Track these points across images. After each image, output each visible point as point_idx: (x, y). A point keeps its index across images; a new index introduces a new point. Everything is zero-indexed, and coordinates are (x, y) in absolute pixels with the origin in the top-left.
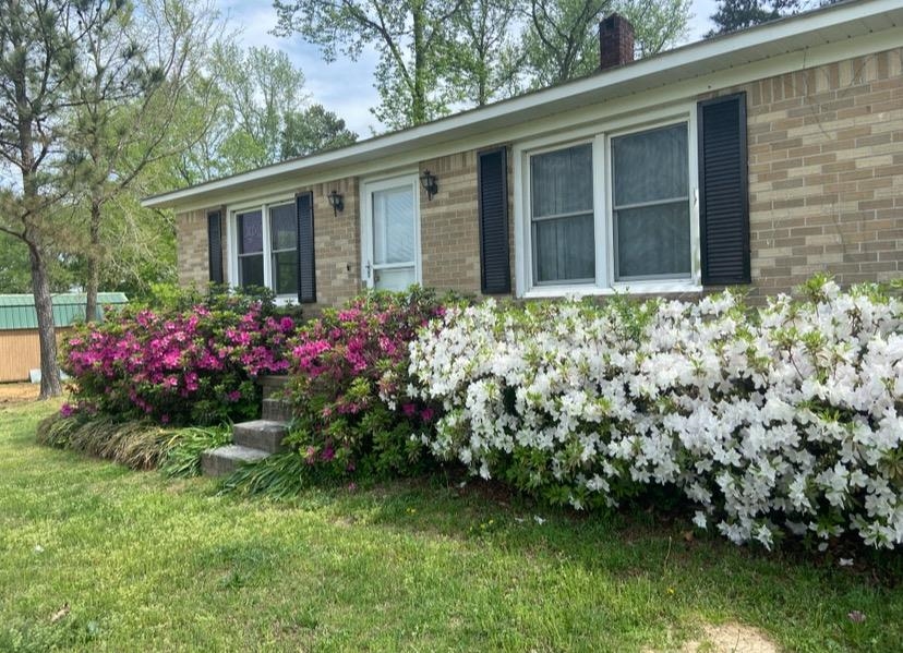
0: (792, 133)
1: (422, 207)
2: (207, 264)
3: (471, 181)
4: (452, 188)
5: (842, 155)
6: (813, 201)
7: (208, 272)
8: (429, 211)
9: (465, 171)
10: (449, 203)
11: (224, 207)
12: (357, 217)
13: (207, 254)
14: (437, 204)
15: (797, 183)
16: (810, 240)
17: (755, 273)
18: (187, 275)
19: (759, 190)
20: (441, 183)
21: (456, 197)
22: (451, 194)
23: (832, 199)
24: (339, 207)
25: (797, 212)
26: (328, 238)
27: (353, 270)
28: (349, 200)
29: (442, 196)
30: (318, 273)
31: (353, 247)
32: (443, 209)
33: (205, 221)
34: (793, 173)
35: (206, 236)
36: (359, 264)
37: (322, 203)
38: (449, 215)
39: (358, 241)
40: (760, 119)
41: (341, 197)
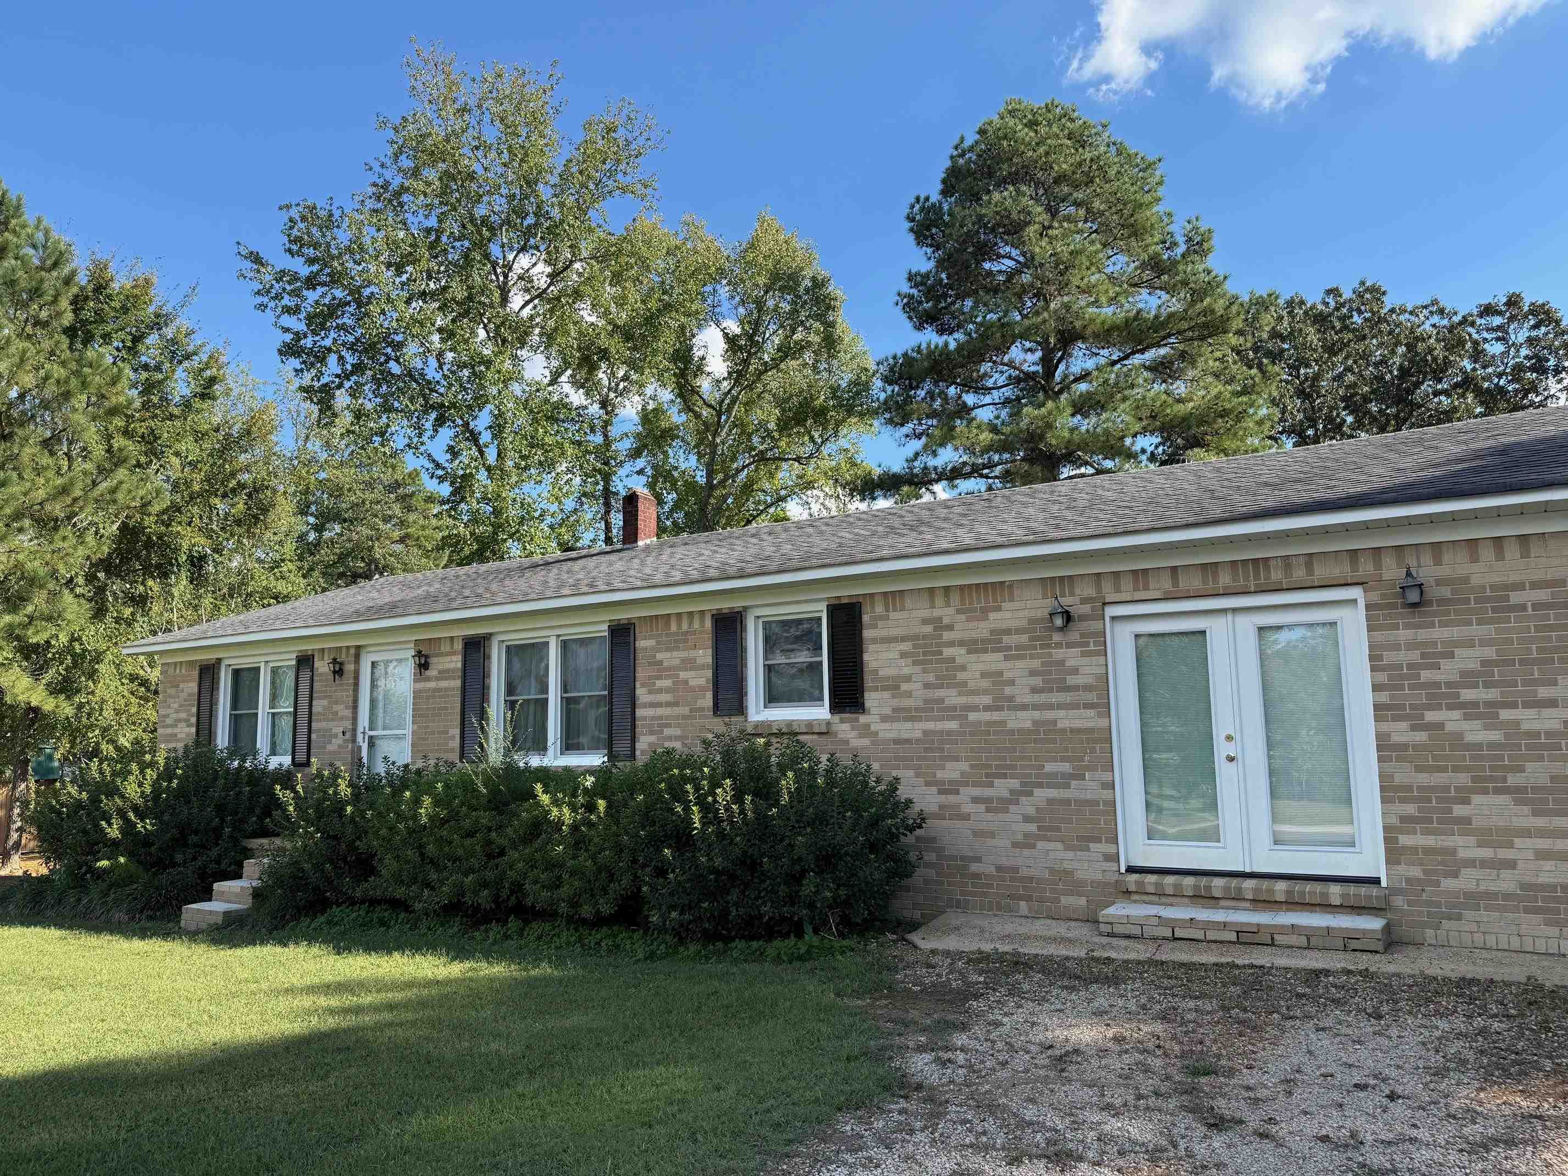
0: (659, 656)
1: (415, 681)
2: (194, 720)
3: (456, 662)
4: (441, 667)
5: (683, 675)
6: (668, 704)
7: (193, 730)
8: (420, 685)
9: (454, 653)
10: (438, 679)
11: (219, 661)
12: (356, 685)
13: (194, 710)
14: (428, 679)
15: (660, 691)
16: (667, 732)
17: (638, 753)
18: (169, 731)
19: (642, 693)
20: (433, 660)
21: (444, 674)
22: (440, 672)
23: (675, 704)
24: (338, 672)
25: (660, 711)
26: (325, 702)
27: (348, 736)
28: (350, 667)
29: (432, 672)
30: (314, 736)
31: (348, 713)
32: (432, 685)
33: (196, 673)
34: (659, 684)
35: (196, 690)
36: (354, 730)
37: (323, 667)
38: (435, 690)
39: (355, 707)
40: (643, 643)
41: (341, 664)
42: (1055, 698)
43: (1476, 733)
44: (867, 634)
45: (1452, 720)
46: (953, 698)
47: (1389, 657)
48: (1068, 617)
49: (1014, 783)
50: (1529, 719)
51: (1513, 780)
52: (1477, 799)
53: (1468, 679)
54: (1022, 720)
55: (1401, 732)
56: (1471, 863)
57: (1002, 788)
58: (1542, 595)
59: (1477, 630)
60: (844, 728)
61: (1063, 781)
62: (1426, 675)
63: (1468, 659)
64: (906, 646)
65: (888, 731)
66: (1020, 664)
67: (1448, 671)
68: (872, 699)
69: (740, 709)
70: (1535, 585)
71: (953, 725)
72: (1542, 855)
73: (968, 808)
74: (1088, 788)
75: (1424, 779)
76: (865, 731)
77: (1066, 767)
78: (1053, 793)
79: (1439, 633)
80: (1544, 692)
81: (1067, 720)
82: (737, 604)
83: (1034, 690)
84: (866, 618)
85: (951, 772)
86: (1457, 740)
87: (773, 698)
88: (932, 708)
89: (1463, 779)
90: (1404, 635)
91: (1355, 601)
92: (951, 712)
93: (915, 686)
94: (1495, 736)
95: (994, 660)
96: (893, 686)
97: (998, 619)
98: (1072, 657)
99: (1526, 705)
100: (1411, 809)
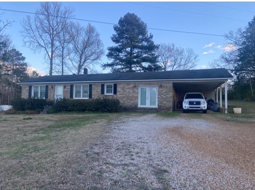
0: (95, 88)
1: (64, 89)
2: (28, 92)
3: (69, 87)
5: (97, 90)
7: (28, 94)
9: (69, 86)
11: (32, 85)
12: (55, 89)
16: (96, 96)
17: (92, 97)
18: (24, 94)
19: (93, 92)
21: (67, 89)
23: (97, 93)
24: (52, 87)
25: (95, 94)
26: (50, 91)
27: (54, 95)
28: (54, 87)
29: (66, 88)
30: (48, 95)
32: (66, 90)
34: (95, 91)
35: (28, 89)
37: (50, 87)
39: (55, 92)
40: (93, 86)
42: (134, 93)
43: (164, 97)
44: (117, 87)
45: (163, 96)
46: (125, 93)
47: (159, 91)
48: (135, 86)
49: (130, 101)
50: (168, 96)
51: (166, 100)
52: (164, 102)
53: (164, 93)
54: (131, 95)
55: (159, 97)
56: (163, 106)
57: (129, 101)
58: (169, 87)
59: (165, 89)
60: (115, 96)
61: (134, 100)
62: (161, 92)
63: (164, 91)
64: (121, 88)
65: (119, 96)
66: (132, 90)
67: (163, 92)
68: (117, 93)
69: (104, 94)
70: (169, 86)
71: (125, 96)
72: (168, 106)
73: (126, 103)
74: (136, 101)
75: (161, 100)
76: (117, 96)
77: (134, 99)
78: (133, 101)
79: (162, 89)
80: (169, 94)
81: (135, 95)
82: (104, 83)
83: (132, 93)
84: (117, 85)
85: (125, 100)
86: (163, 97)
87: (107, 93)
88: (123, 94)
89: (163, 100)
90: (160, 89)
91: (157, 86)
92: (125, 94)
93: (122, 92)
94: (165, 97)
95: (129, 90)
96: (120, 92)
97: (129, 86)
98: (136, 90)
99: (168, 95)
100: (160, 102)
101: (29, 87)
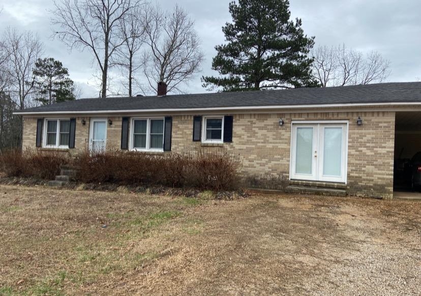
0: (178, 125)
1: (108, 127)
2: (36, 134)
3: (120, 123)
4: (116, 124)
5: (185, 131)
6: (180, 138)
7: (35, 137)
8: (109, 129)
9: (119, 121)
10: (115, 127)
11: (44, 118)
12: (89, 127)
13: (36, 131)
14: (112, 127)
15: (178, 134)
16: (180, 144)
17: (172, 149)
18: (27, 136)
19: (173, 135)
20: (113, 122)
22: (116, 126)
23: (183, 138)
24: (84, 124)
25: (178, 139)
26: (79, 131)
27: (87, 140)
28: (87, 123)
29: (113, 125)
30: (76, 140)
31: (87, 135)
32: (113, 129)
34: (178, 132)
35: (36, 126)
36: (88, 139)
37: (79, 122)
38: (115, 130)
39: (89, 133)
40: (174, 122)
41: (85, 122)
42: (278, 141)
43: (369, 153)
44: (234, 124)
45: (364, 150)
46: (254, 140)
47: (352, 136)
48: (283, 123)
49: (267, 160)
50: (380, 150)
51: (375, 163)
52: (367, 167)
53: (368, 141)
54: (270, 146)
55: (353, 152)
56: (364, 180)
57: (264, 161)
58: (386, 125)
59: (371, 131)
60: (227, 146)
61: (278, 160)
62: (360, 140)
63: (369, 137)
64: (244, 127)
65: (237, 147)
66: (271, 133)
67: (365, 139)
68: (234, 139)
69: (200, 140)
70: (385, 122)
71: (254, 146)
72: (379, 178)
73: (255, 165)
74: (284, 162)
75: (357, 162)
76: (232, 147)
77: (279, 157)
78: (276, 162)
79: (363, 131)
80: (383, 145)
81: (281, 146)
82: (200, 114)
83: (274, 139)
84: (234, 120)
85: (252, 157)
86: (365, 154)
87: (208, 138)
88: (247, 142)
89: (365, 162)
90: (356, 131)
91: (346, 123)
92: (253, 143)
93: (245, 137)
94: (373, 153)
95: (264, 132)
96: (240, 137)
97: (266, 122)
98: (283, 132)
99: (380, 147)
100: (354, 168)
101: (36, 121)
